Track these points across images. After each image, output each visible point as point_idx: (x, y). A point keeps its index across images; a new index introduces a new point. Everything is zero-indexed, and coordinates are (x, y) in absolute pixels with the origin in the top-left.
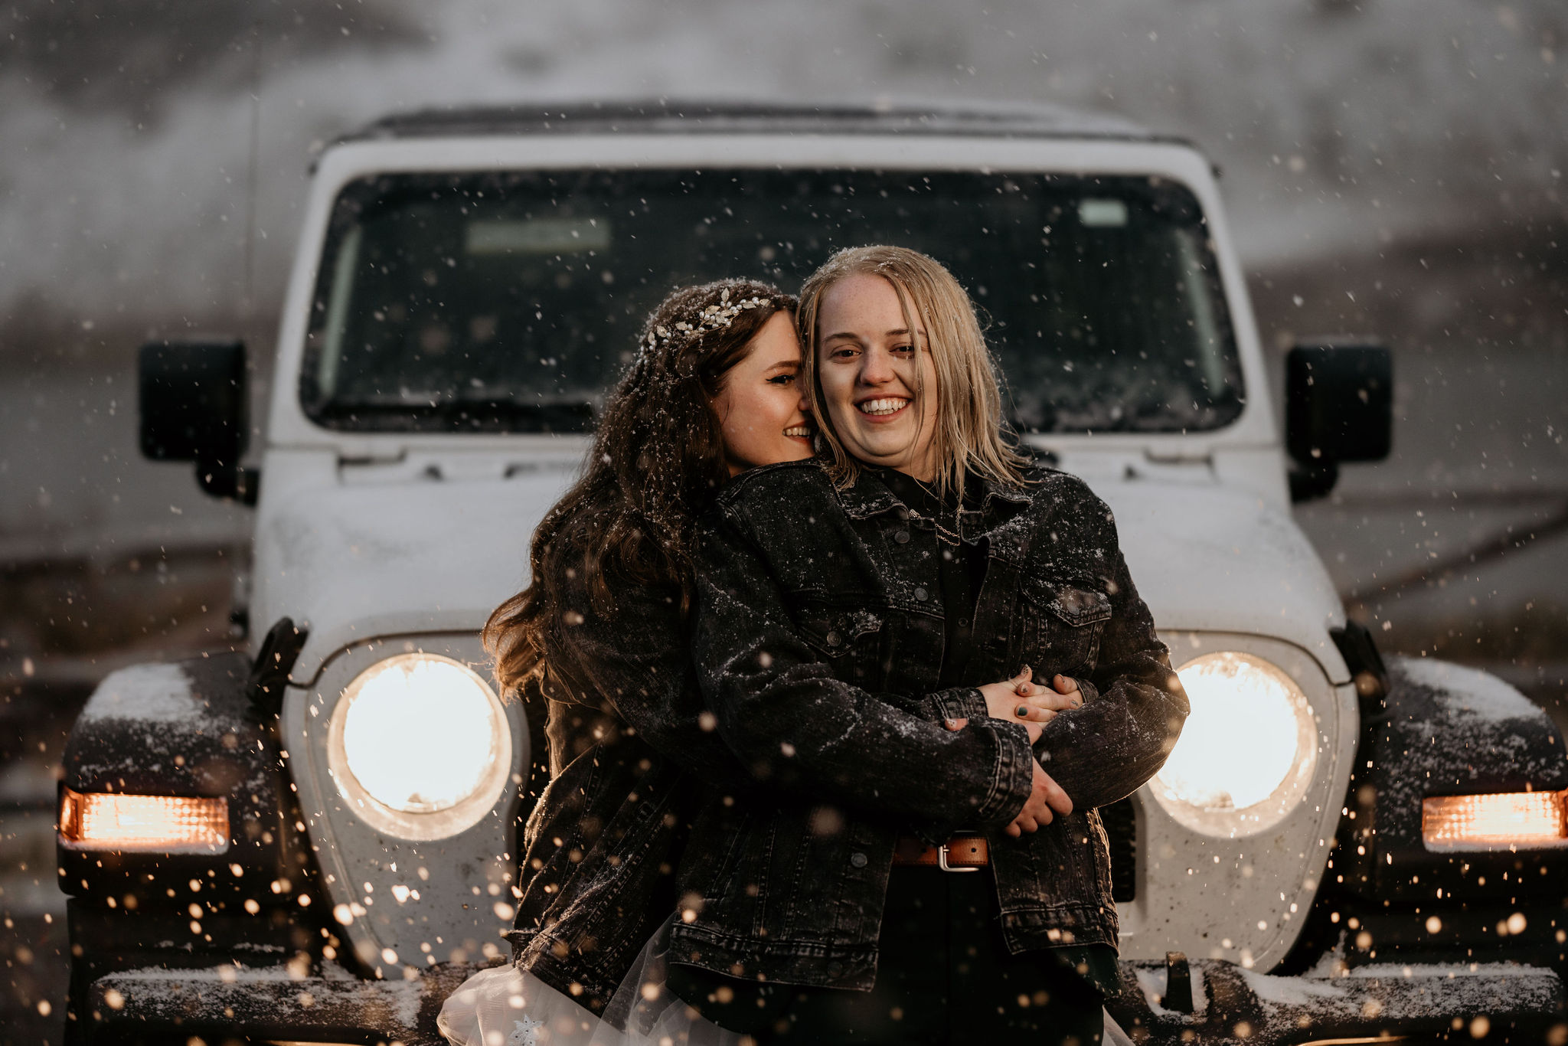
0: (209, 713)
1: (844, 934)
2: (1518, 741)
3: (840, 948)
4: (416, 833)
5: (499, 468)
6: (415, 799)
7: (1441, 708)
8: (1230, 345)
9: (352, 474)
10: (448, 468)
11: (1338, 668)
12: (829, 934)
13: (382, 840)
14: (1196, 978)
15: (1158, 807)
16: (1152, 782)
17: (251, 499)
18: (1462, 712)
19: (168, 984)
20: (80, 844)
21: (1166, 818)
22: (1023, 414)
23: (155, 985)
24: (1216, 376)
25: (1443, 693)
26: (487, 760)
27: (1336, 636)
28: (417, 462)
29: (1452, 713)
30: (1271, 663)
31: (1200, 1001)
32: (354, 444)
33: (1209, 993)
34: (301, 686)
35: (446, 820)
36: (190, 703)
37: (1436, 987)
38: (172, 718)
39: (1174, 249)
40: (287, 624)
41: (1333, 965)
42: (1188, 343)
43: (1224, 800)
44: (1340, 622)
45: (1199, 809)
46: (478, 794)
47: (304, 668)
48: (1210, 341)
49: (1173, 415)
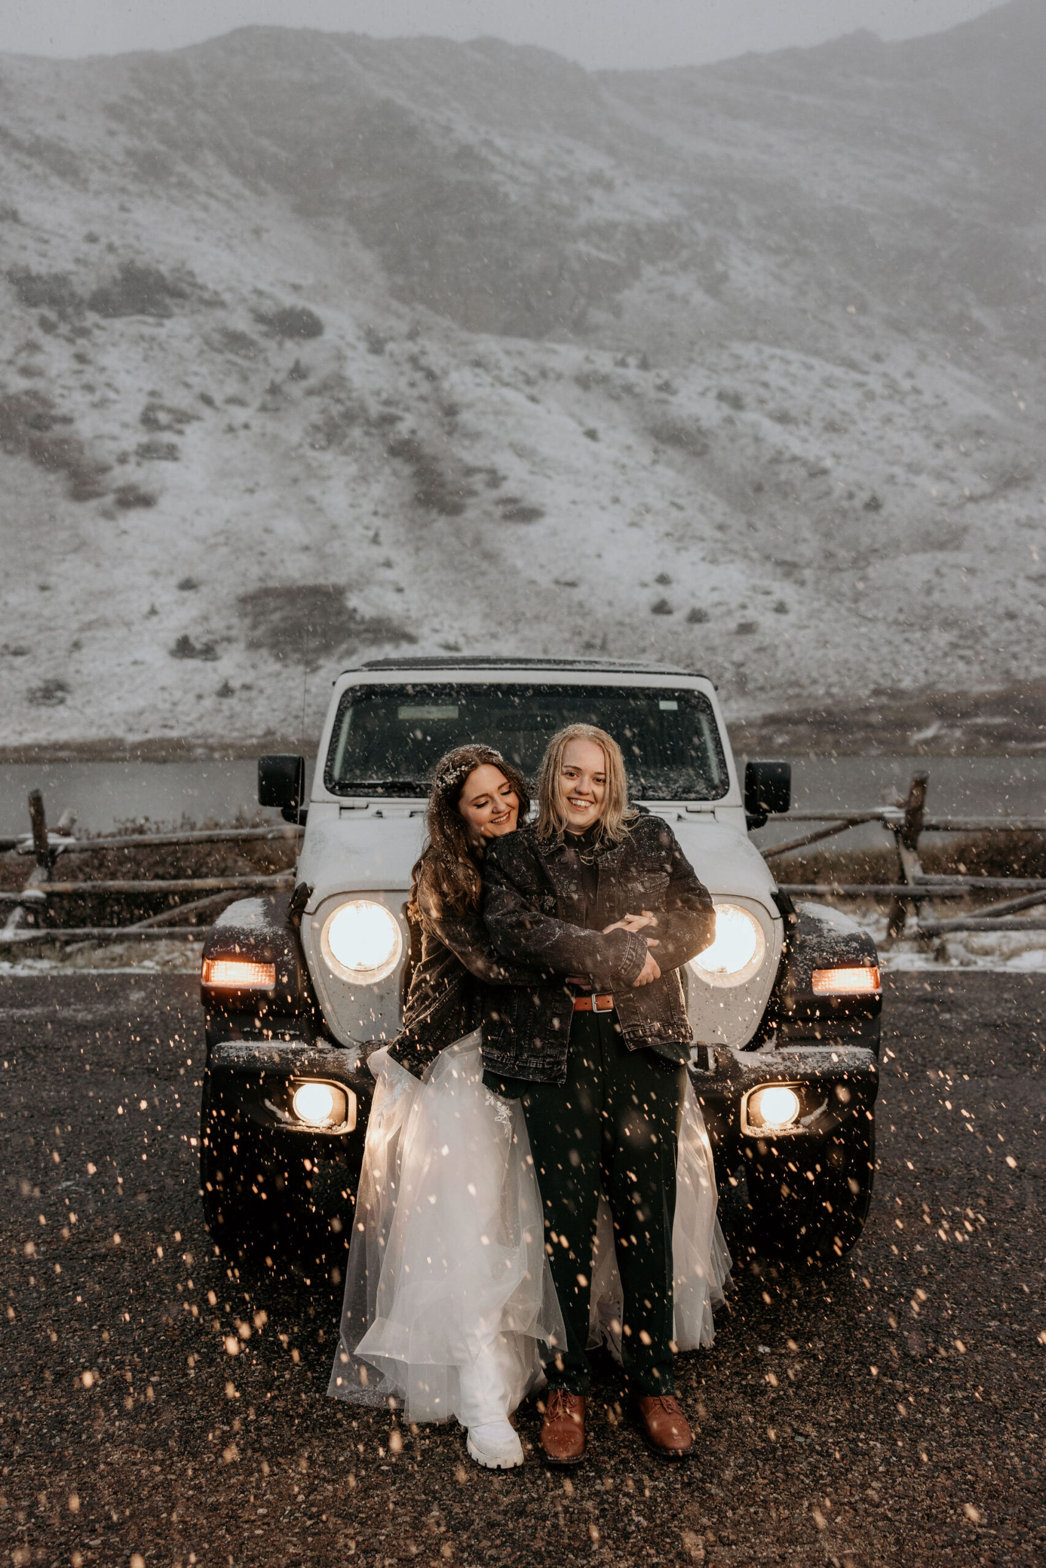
0: (270, 925)
1: (550, 1056)
2: (855, 944)
3: (548, 1063)
4: (362, 981)
5: (408, 813)
6: (360, 964)
7: (821, 930)
8: (722, 764)
9: (345, 813)
10: (385, 813)
11: (775, 912)
12: (544, 1057)
13: (344, 984)
14: (710, 1052)
15: (693, 973)
16: (690, 962)
17: (303, 821)
18: (830, 930)
19: (247, 1048)
20: (209, 984)
21: (697, 979)
22: (634, 792)
23: (241, 1049)
24: (716, 775)
25: (820, 921)
26: (390, 948)
27: (774, 896)
28: (373, 809)
29: (825, 931)
30: (744, 908)
31: (712, 1064)
32: (347, 801)
33: (716, 1060)
34: (309, 914)
35: (374, 975)
36: (262, 919)
37: (818, 1057)
38: (253, 927)
39: (699, 722)
40: (305, 885)
41: (769, 1045)
42: (703, 762)
43: (722, 971)
44: (775, 890)
45: (712, 974)
46: (388, 963)
47: (311, 904)
48: (713, 760)
49: (697, 792)
